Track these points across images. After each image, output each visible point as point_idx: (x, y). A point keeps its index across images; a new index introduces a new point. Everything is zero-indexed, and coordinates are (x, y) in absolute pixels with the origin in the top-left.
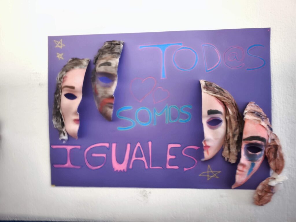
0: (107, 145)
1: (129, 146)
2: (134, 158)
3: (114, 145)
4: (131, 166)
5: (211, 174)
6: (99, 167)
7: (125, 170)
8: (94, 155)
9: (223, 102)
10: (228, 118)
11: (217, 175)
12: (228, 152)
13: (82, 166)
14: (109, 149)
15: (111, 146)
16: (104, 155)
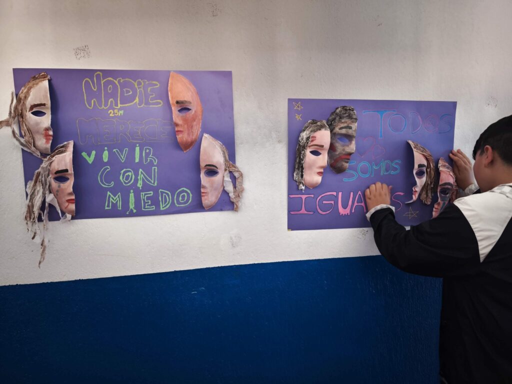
0: (335, 193)
1: (352, 194)
2: (356, 204)
3: (340, 194)
4: (353, 211)
5: (412, 214)
6: (328, 212)
7: (349, 214)
8: (324, 202)
9: (426, 158)
10: (428, 170)
11: (417, 214)
12: (425, 196)
13: (314, 212)
14: (337, 197)
15: (338, 195)
16: (333, 202)
